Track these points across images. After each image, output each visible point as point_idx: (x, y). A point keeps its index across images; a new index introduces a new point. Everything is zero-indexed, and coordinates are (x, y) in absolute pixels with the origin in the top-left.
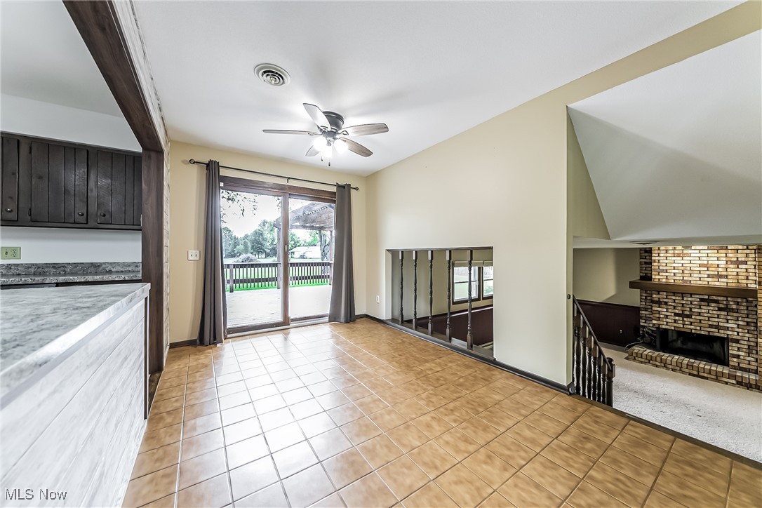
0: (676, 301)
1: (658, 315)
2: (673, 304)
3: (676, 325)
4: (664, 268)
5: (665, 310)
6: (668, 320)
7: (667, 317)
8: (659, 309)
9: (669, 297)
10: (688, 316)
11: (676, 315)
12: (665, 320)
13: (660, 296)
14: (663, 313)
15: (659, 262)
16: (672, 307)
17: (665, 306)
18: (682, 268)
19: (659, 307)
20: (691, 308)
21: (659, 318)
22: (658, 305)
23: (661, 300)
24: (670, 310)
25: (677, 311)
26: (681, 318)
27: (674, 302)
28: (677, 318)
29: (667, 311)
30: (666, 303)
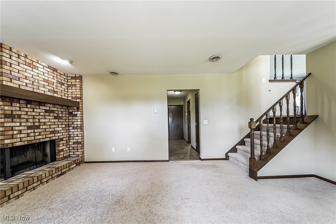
0: (29, 113)
1: (11, 133)
2: (26, 117)
3: (29, 138)
4: (17, 75)
5: (18, 124)
6: (22, 136)
7: (20, 132)
8: (13, 124)
9: (22, 109)
10: (38, 127)
11: (29, 128)
12: (18, 136)
13: (13, 109)
14: (17, 128)
15: (11, 66)
16: (25, 120)
17: (18, 120)
18: (32, 79)
19: (12, 122)
20: (39, 119)
21: (12, 135)
22: (10, 120)
23: (14, 113)
24: (23, 124)
25: (29, 124)
26: (32, 131)
27: (27, 115)
28: (29, 131)
29: (20, 126)
30: (19, 116)
